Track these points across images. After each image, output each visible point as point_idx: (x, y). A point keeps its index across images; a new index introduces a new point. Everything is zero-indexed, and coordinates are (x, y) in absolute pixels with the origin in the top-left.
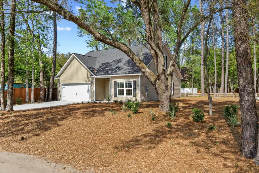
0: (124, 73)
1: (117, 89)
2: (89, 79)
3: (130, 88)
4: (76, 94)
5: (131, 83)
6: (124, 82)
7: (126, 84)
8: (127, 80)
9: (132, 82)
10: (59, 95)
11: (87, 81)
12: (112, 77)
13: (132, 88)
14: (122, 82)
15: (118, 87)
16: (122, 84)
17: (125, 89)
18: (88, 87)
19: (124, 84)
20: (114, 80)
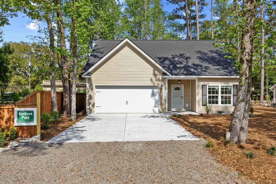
0: (220, 74)
1: (208, 95)
3: (228, 95)
4: (127, 102)
5: (230, 88)
6: (218, 86)
7: (222, 89)
8: (224, 84)
9: (231, 86)
10: (90, 103)
12: (198, 79)
13: (231, 94)
14: (216, 86)
15: (210, 93)
16: (216, 88)
17: (220, 95)
18: (153, 92)
19: (218, 88)
20: (202, 83)
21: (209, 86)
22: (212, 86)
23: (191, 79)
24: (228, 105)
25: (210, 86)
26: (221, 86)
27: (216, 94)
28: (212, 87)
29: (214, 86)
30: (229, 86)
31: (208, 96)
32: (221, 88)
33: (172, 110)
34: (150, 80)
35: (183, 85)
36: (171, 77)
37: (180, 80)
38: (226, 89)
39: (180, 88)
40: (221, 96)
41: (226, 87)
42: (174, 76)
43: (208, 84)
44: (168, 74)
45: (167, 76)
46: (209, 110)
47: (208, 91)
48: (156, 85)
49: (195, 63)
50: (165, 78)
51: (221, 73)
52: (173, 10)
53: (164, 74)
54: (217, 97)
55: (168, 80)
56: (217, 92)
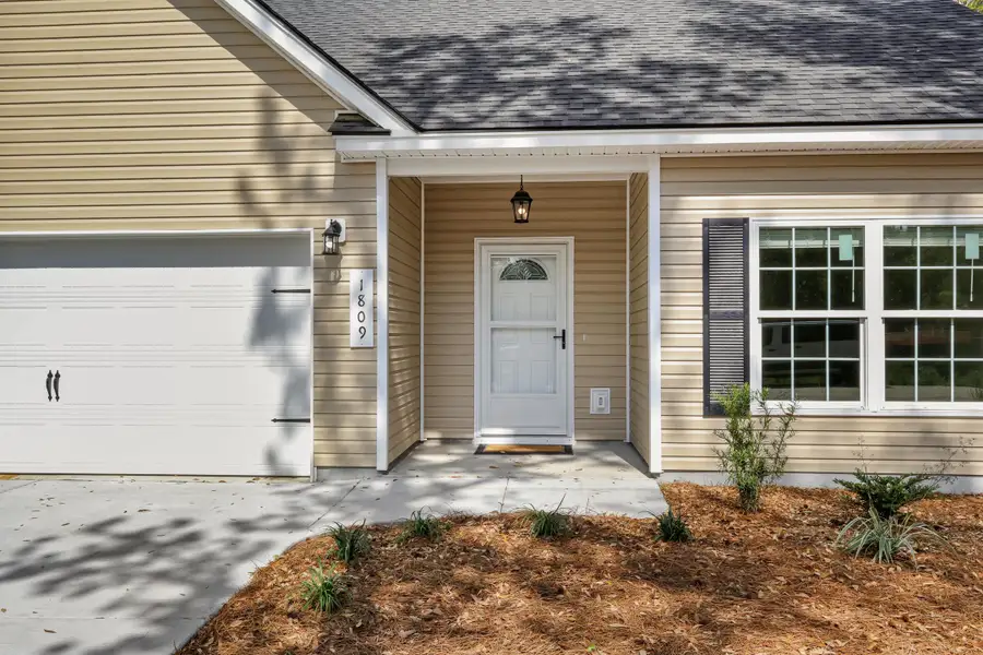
1: (756, 313)
2: (297, 169)
3: (957, 314)
4: (53, 381)
5: (972, 242)
6: (858, 232)
7: (892, 255)
8: (919, 208)
11: (267, 192)
12: (671, 162)
14: (838, 231)
15: (775, 293)
16: (835, 251)
17: (874, 314)
18: (270, 292)
19: (859, 253)
20: (703, 206)
21: (766, 232)
22: (803, 232)
24: (953, 407)
25: (784, 232)
26: (890, 232)
27: (840, 303)
28: (795, 244)
29: (819, 232)
30: (964, 230)
31: (764, 320)
32: (887, 250)
33: (478, 442)
34: (228, 183)
35: (570, 240)
37: (521, 195)
38: (931, 255)
39: (546, 265)
40: (887, 321)
41: (931, 242)
43: (762, 209)
44: (385, 119)
45: (372, 145)
46: (761, 472)
47: (763, 275)
48: (284, 227)
49: (661, 55)
50: (370, 166)
51: (882, 105)
53: (357, 125)
54: (847, 333)
55: (394, 182)
56: (848, 290)
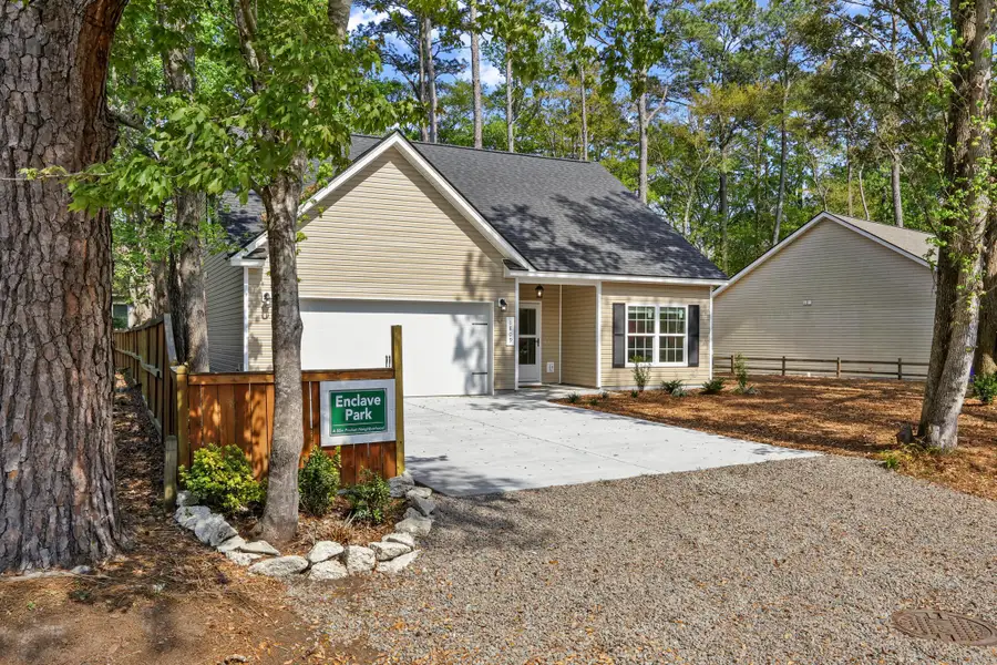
1: (627, 334)
3: (677, 335)
5: (680, 313)
6: (653, 309)
9: (684, 309)
12: (605, 284)
13: (682, 332)
14: (647, 308)
15: (631, 327)
16: (648, 315)
17: (657, 334)
19: (653, 315)
20: (614, 299)
21: (630, 308)
22: (639, 308)
23: (561, 284)
24: (675, 364)
25: (634, 308)
26: (662, 309)
27: (648, 332)
28: (637, 312)
29: (642, 308)
30: (679, 309)
31: (629, 337)
32: (660, 314)
35: (540, 302)
36: (531, 275)
37: (539, 287)
38: (671, 317)
40: (660, 337)
41: (672, 312)
42: (541, 275)
43: (629, 300)
44: (524, 263)
45: (521, 274)
47: (629, 322)
49: (575, 240)
50: (513, 280)
52: (357, 29)
53: (512, 265)
54: (650, 340)
55: (520, 284)
56: (650, 327)
